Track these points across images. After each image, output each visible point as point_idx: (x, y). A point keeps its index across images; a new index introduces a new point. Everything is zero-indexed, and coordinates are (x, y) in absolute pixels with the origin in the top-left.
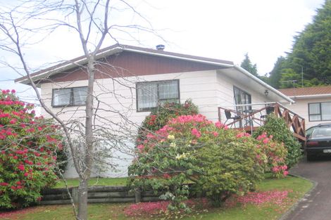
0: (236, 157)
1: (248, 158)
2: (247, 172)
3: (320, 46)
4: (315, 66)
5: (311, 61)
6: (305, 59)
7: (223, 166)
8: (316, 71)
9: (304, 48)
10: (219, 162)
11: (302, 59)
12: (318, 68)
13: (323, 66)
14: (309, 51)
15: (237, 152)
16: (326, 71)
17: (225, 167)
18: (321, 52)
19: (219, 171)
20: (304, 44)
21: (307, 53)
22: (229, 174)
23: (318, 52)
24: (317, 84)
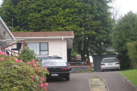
0: (19, 76)
1: (27, 77)
2: (27, 86)
3: (22, 4)
4: (18, 18)
5: (15, 14)
6: (11, 13)
7: (11, 82)
8: (18, 21)
9: (10, 5)
10: (8, 79)
11: (9, 13)
12: (20, 19)
13: (23, 18)
14: (14, 8)
15: (19, 72)
16: (26, 21)
17: (13, 83)
18: (23, 8)
19: (8, 85)
20: (11, 2)
21: (13, 8)
22: (16, 88)
23: (21, 8)
24: (19, 30)
